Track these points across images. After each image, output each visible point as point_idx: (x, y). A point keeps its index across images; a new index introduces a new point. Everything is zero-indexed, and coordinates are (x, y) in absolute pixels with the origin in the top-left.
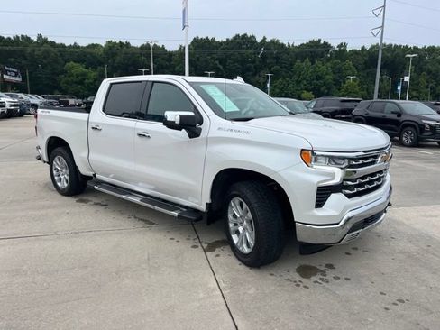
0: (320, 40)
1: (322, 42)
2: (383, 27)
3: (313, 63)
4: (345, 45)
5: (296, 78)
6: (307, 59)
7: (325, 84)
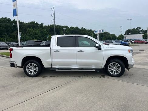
0: (35, 22)
1: (35, 23)
2: (54, 20)
3: (34, 29)
4: (43, 24)
5: (28, 34)
6: (32, 28)
7: (38, 36)
